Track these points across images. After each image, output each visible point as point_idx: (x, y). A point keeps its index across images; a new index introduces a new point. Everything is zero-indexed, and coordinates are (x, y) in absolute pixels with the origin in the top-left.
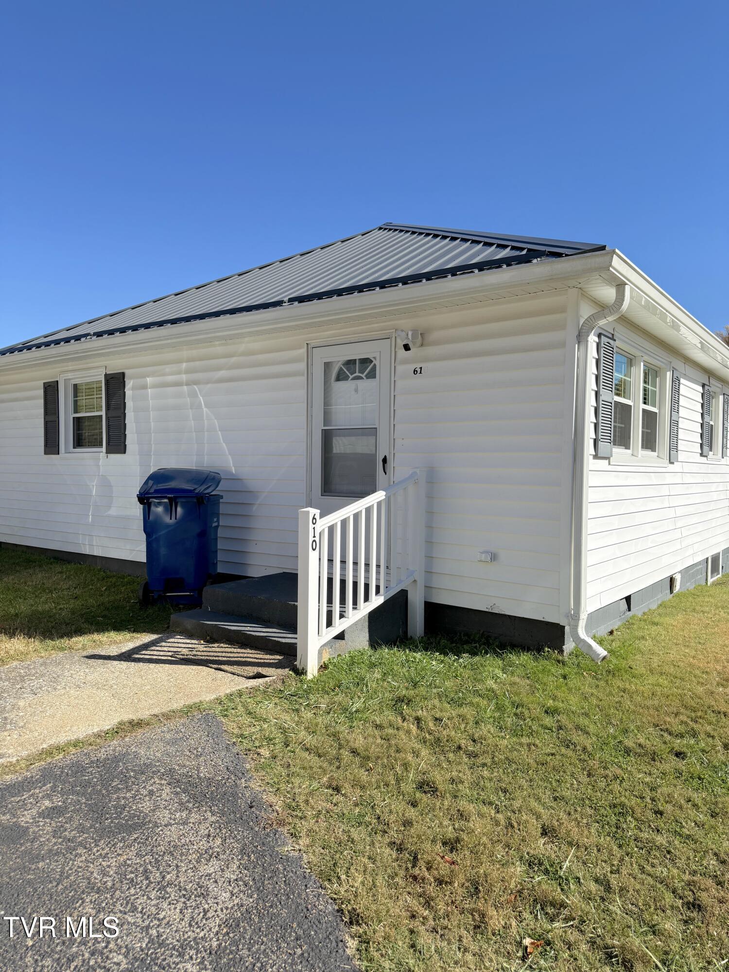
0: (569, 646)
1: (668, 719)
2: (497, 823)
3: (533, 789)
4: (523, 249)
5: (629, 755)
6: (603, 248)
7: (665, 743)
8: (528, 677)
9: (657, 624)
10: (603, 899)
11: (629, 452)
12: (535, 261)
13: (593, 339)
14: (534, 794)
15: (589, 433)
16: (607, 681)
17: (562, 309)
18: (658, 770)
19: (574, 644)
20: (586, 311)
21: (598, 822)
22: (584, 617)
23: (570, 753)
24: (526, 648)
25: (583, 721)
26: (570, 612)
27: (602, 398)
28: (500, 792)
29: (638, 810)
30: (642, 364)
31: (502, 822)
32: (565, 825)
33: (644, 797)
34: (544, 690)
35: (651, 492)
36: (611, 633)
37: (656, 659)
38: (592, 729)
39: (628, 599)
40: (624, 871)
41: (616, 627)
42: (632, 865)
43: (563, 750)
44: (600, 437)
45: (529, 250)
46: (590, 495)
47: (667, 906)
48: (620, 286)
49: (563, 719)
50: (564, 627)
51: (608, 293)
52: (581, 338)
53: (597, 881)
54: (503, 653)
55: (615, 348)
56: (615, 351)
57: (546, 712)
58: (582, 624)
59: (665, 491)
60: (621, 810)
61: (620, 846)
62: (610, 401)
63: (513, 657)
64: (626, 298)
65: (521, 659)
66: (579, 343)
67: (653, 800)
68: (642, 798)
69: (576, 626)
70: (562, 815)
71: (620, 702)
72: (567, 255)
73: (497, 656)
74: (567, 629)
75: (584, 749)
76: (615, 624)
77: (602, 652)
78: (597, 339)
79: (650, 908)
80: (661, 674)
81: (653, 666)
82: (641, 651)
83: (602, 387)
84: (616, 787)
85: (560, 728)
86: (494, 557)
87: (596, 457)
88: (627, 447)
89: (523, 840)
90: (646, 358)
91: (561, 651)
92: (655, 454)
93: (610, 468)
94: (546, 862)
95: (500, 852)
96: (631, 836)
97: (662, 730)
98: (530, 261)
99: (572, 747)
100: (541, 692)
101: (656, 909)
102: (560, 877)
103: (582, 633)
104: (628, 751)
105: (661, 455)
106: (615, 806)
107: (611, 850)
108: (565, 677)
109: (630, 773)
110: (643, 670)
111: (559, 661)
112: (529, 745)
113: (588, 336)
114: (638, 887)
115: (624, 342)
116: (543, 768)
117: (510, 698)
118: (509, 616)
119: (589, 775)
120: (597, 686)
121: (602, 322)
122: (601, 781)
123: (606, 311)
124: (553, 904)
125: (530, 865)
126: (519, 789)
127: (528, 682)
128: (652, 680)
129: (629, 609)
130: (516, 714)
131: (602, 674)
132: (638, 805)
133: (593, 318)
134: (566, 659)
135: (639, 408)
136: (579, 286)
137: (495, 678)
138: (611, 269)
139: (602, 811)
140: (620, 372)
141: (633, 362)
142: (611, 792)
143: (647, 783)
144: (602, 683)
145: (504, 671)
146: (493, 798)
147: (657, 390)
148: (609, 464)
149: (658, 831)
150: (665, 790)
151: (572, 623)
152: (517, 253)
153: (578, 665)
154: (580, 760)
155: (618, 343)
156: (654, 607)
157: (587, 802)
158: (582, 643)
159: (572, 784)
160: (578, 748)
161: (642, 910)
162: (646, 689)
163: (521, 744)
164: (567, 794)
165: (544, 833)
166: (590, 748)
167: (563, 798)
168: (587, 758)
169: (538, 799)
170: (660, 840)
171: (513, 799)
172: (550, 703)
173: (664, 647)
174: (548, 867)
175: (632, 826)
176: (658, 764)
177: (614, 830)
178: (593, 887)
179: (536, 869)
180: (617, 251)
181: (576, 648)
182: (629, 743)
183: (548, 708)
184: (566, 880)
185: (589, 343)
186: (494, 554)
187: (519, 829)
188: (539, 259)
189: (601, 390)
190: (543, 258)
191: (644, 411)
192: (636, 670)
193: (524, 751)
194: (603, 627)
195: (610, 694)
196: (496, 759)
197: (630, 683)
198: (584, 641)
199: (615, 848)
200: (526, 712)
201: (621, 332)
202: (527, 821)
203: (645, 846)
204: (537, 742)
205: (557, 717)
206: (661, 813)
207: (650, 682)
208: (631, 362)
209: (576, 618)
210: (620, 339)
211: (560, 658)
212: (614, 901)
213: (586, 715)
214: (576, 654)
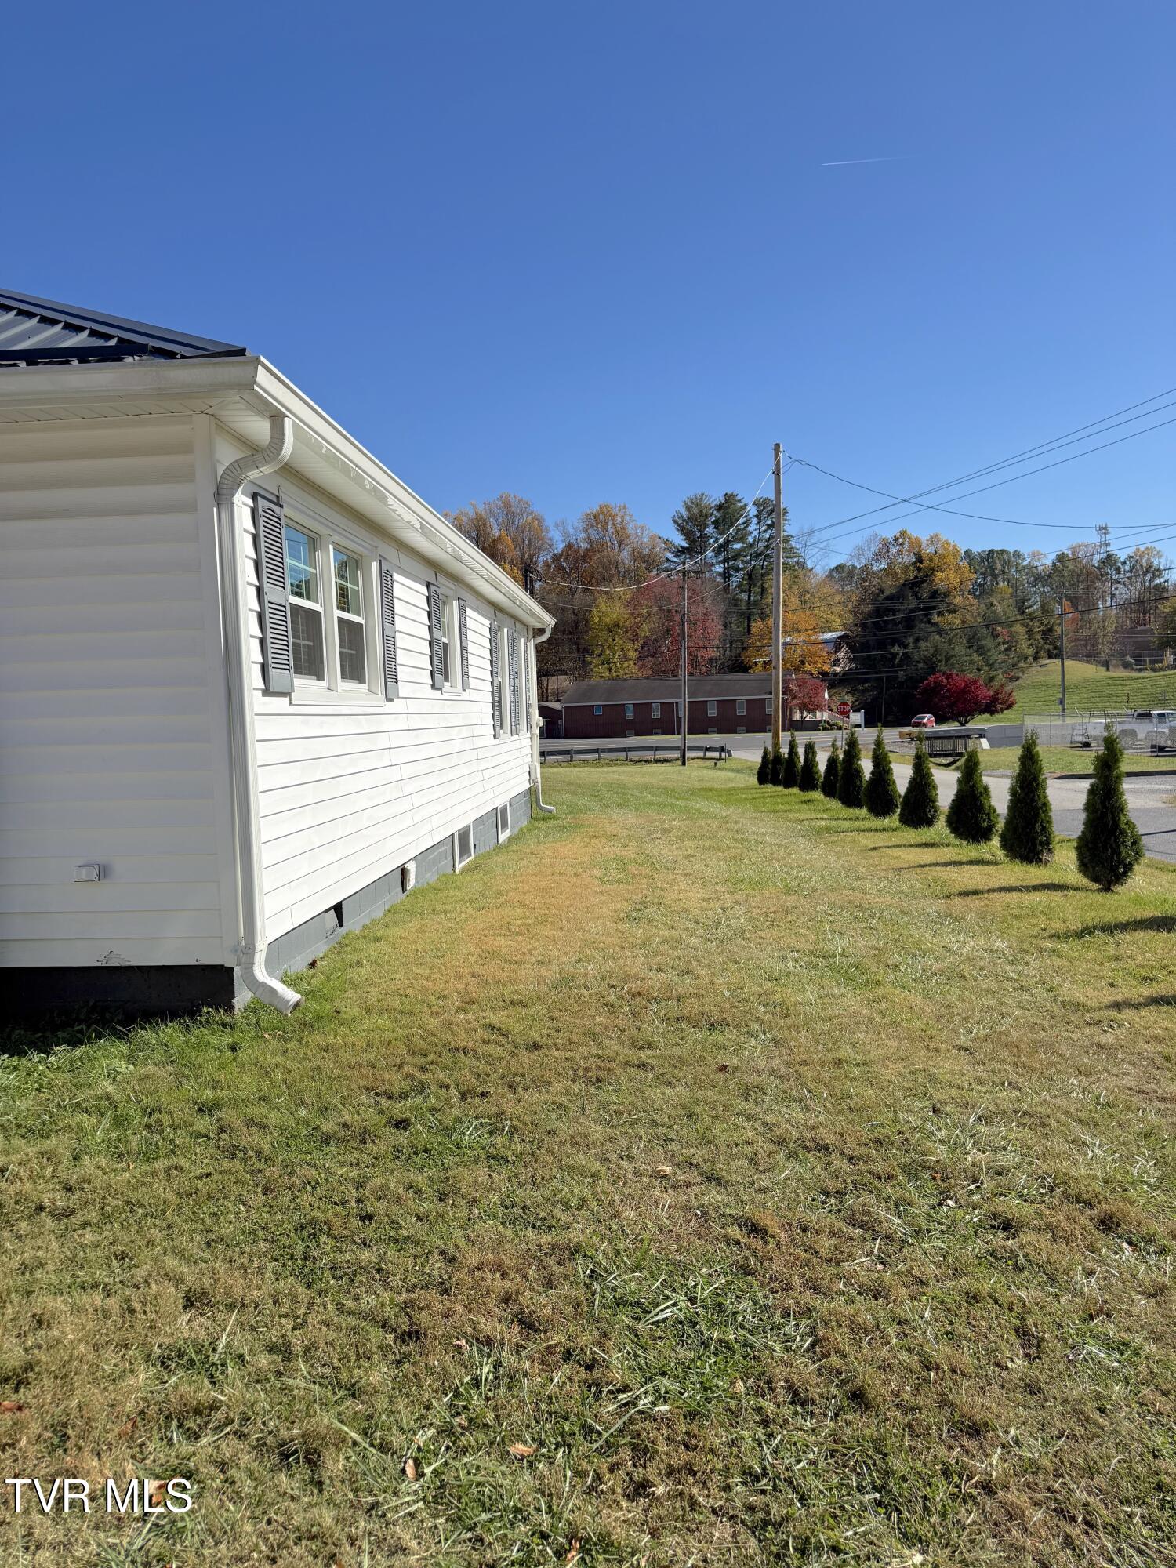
0: (242, 998)
1: (387, 1076)
2: (106, 1314)
3: (172, 1240)
4: (110, 337)
5: (328, 1145)
6: (241, 352)
7: (382, 1112)
8: (172, 1062)
9: (377, 939)
10: (279, 1374)
11: (324, 684)
12: (129, 360)
13: (242, 503)
14: (174, 1247)
15: (251, 653)
16: (300, 1041)
17: (187, 448)
18: (369, 1154)
19: (250, 994)
20: (227, 455)
21: (276, 1260)
22: (261, 947)
23: (236, 1165)
24: (171, 1014)
25: (261, 1110)
26: (239, 943)
27: (267, 598)
28: (115, 1261)
29: (337, 1222)
30: (331, 547)
31: (116, 1310)
32: (222, 1280)
33: (346, 1202)
34: (197, 1076)
35: (361, 744)
36: (313, 964)
37: (374, 992)
38: (273, 1117)
39: (338, 908)
40: (313, 1320)
41: (321, 955)
42: (325, 1307)
43: (225, 1164)
44: (271, 661)
45: (121, 340)
46: (258, 754)
47: (374, 1350)
48: (277, 418)
49: (228, 1115)
50: (232, 969)
51: (259, 428)
52: (222, 498)
53: (271, 1349)
54: (129, 1031)
55: (282, 518)
56: (282, 523)
57: (200, 1110)
58: (260, 958)
59: (382, 741)
60: (310, 1230)
61: (309, 1285)
62: (283, 603)
63: (148, 1035)
64: (287, 438)
65: (161, 1034)
66: (219, 506)
67: (359, 1201)
68: (344, 1203)
69: (251, 964)
70: (220, 1266)
71: (319, 1068)
72: (183, 357)
73: (119, 1038)
74: (237, 971)
75: (259, 1153)
76: (319, 950)
77: (292, 996)
78: (250, 502)
79: (349, 1361)
80: (382, 1012)
81: (371, 1002)
82: (353, 984)
83: (266, 580)
84: (306, 1198)
85: (222, 1130)
86: (104, 872)
87: (267, 692)
88: (320, 677)
89: (151, 1327)
90: (336, 538)
91: (230, 1008)
92: (365, 687)
93: (292, 710)
94: (191, 1350)
95: (110, 1361)
96: (325, 1264)
97: (378, 1094)
98: (121, 360)
99: (240, 1155)
100: (192, 1079)
101: (358, 1360)
102: (214, 1364)
103: (261, 974)
104: (326, 1140)
105: (373, 689)
106: (303, 1227)
107: (296, 1296)
108: (233, 1049)
109: (328, 1171)
110: (356, 1011)
111: (224, 1025)
112: (167, 1171)
113: (233, 495)
114: (332, 1336)
115: (296, 508)
116: (191, 1202)
117: (139, 1102)
118: (139, 968)
119: (265, 1193)
120: (286, 1051)
121: (254, 475)
122: (283, 1196)
123: (257, 457)
124: (198, 1412)
125: (163, 1363)
126: (147, 1247)
127: (170, 1068)
128: (367, 1023)
129: (341, 925)
130: (148, 1127)
131: (294, 1031)
132: (336, 1215)
133: (238, 467)
134: (239, 1020)
135: (332, 615)
136: (210, 411)
137: (113, 1075)
138: (256, 388)
139: (285, 1241)
140: (298, 559)
141: (318, 544)
142: (298, 1208)
143: (352, 1180)
144: (293, 1044)
145: (131, 1060)
146: (101, 1275)
147: (360, 589)
148: (291, 703)
149: (365, 1244)
150: (378, 1182)
151: (243, 960)
152: (100, 343)
153: (258, 1024)
154: (252, 1172)
155: (286, 510)
156: (379, 914)
157: (260, 1234)
158: (261, 989)
159: (238, 1213)
160: (250, 1153)
161: (338, 1369)
162: (358, 1040)
163: (154, 1173)
164: (227, 1230)
165: (189, 1304)
166: (267, 1149)
167: (221, 1240)
168: (263, 1166)
169: (180, 1253)
170: (366, 1256)
171: (136, 1266)
172: (208, 1094)
173: (387, 972)
174: (193, 1355)
175: (327, 1249)
176: (370, 1146)
177: (300, 1263)
178: (264, 1360)
179: (173, 1365)
180: (262, 359)
181: (254, 998)
182: (328, 1126)
183: (205, 1103)
184: (222, 1365)
185: (236, 507)
186: (105, 867)
187: (145, 1312)
188: (136, 358)
189: (266, 585)
190: (144, 357)
191: (341, 620)
192: (346, 1013)
193: (158, 1185)
194: (299, 958)
195: (306, 1058)
196: (108, 1208)
197: (336, 1034)
198: (264, 985)
199: (301, 1290)
200: (166, 1118)
201: (290, 493)
202: (158, 1295)
203: (345, 1273)
204: (182, 1162)
205: (218, 1114)
206: (370, 1217)
207: (365, 1027)
208: (314, 543)
209: (249, 950)
210: (292, 506)
211: (228, 1019)
212: (296, 1371)
213: (265, 1099)
214: (253, 1009)
